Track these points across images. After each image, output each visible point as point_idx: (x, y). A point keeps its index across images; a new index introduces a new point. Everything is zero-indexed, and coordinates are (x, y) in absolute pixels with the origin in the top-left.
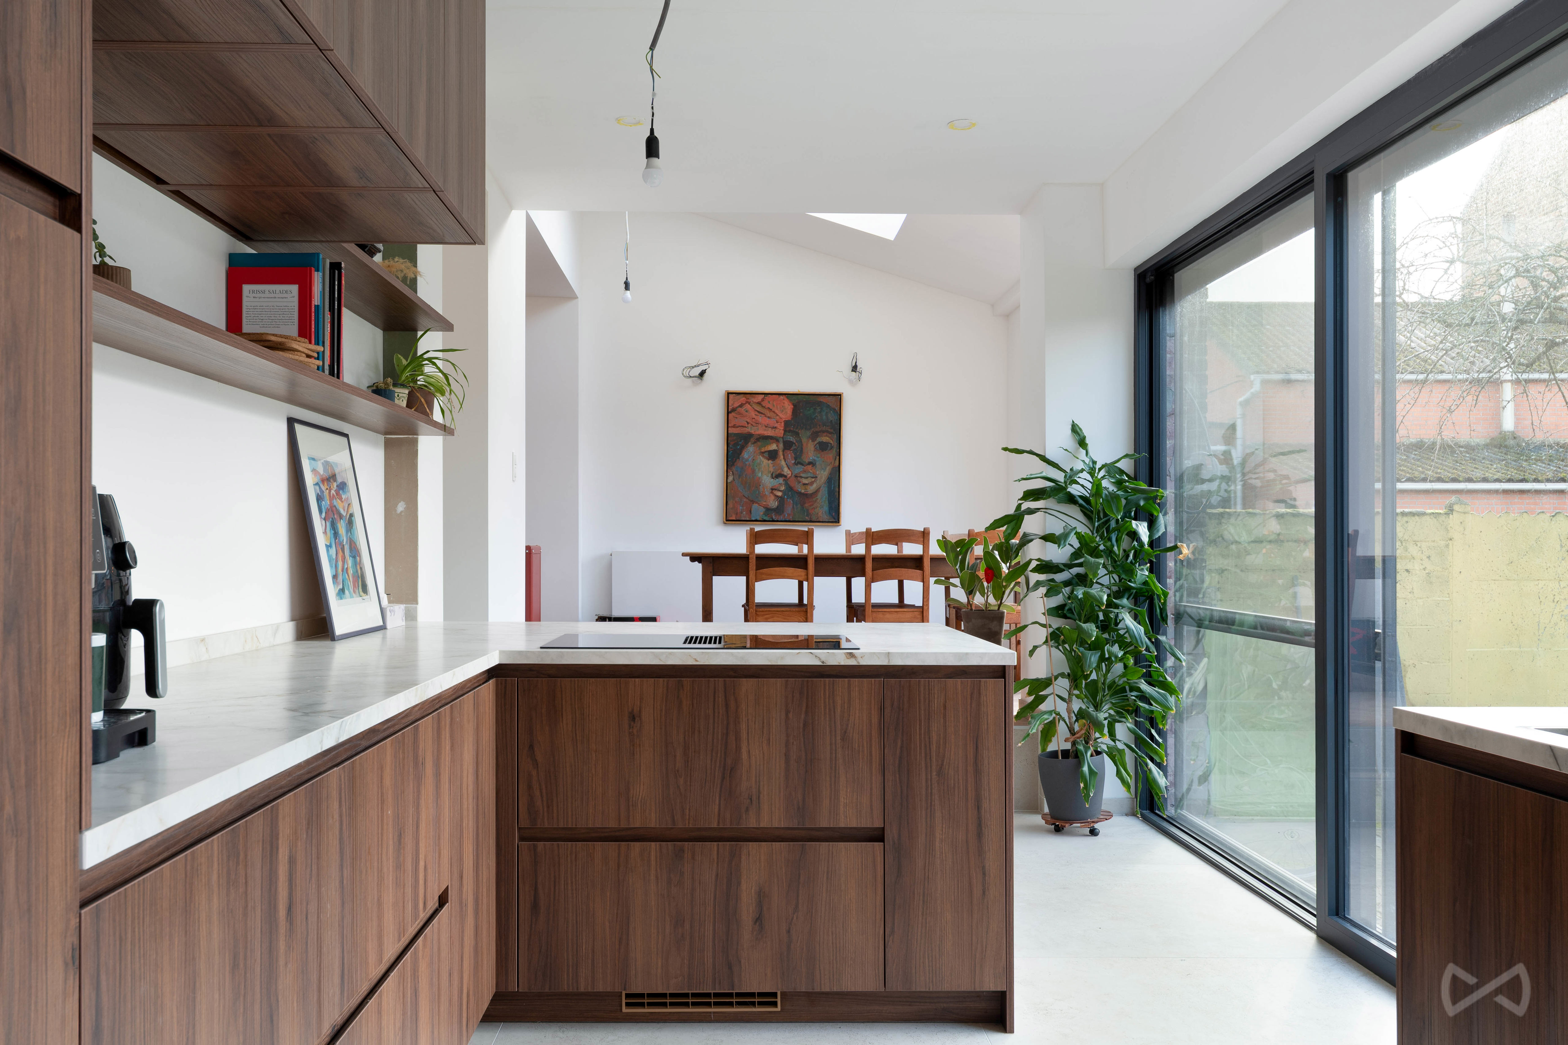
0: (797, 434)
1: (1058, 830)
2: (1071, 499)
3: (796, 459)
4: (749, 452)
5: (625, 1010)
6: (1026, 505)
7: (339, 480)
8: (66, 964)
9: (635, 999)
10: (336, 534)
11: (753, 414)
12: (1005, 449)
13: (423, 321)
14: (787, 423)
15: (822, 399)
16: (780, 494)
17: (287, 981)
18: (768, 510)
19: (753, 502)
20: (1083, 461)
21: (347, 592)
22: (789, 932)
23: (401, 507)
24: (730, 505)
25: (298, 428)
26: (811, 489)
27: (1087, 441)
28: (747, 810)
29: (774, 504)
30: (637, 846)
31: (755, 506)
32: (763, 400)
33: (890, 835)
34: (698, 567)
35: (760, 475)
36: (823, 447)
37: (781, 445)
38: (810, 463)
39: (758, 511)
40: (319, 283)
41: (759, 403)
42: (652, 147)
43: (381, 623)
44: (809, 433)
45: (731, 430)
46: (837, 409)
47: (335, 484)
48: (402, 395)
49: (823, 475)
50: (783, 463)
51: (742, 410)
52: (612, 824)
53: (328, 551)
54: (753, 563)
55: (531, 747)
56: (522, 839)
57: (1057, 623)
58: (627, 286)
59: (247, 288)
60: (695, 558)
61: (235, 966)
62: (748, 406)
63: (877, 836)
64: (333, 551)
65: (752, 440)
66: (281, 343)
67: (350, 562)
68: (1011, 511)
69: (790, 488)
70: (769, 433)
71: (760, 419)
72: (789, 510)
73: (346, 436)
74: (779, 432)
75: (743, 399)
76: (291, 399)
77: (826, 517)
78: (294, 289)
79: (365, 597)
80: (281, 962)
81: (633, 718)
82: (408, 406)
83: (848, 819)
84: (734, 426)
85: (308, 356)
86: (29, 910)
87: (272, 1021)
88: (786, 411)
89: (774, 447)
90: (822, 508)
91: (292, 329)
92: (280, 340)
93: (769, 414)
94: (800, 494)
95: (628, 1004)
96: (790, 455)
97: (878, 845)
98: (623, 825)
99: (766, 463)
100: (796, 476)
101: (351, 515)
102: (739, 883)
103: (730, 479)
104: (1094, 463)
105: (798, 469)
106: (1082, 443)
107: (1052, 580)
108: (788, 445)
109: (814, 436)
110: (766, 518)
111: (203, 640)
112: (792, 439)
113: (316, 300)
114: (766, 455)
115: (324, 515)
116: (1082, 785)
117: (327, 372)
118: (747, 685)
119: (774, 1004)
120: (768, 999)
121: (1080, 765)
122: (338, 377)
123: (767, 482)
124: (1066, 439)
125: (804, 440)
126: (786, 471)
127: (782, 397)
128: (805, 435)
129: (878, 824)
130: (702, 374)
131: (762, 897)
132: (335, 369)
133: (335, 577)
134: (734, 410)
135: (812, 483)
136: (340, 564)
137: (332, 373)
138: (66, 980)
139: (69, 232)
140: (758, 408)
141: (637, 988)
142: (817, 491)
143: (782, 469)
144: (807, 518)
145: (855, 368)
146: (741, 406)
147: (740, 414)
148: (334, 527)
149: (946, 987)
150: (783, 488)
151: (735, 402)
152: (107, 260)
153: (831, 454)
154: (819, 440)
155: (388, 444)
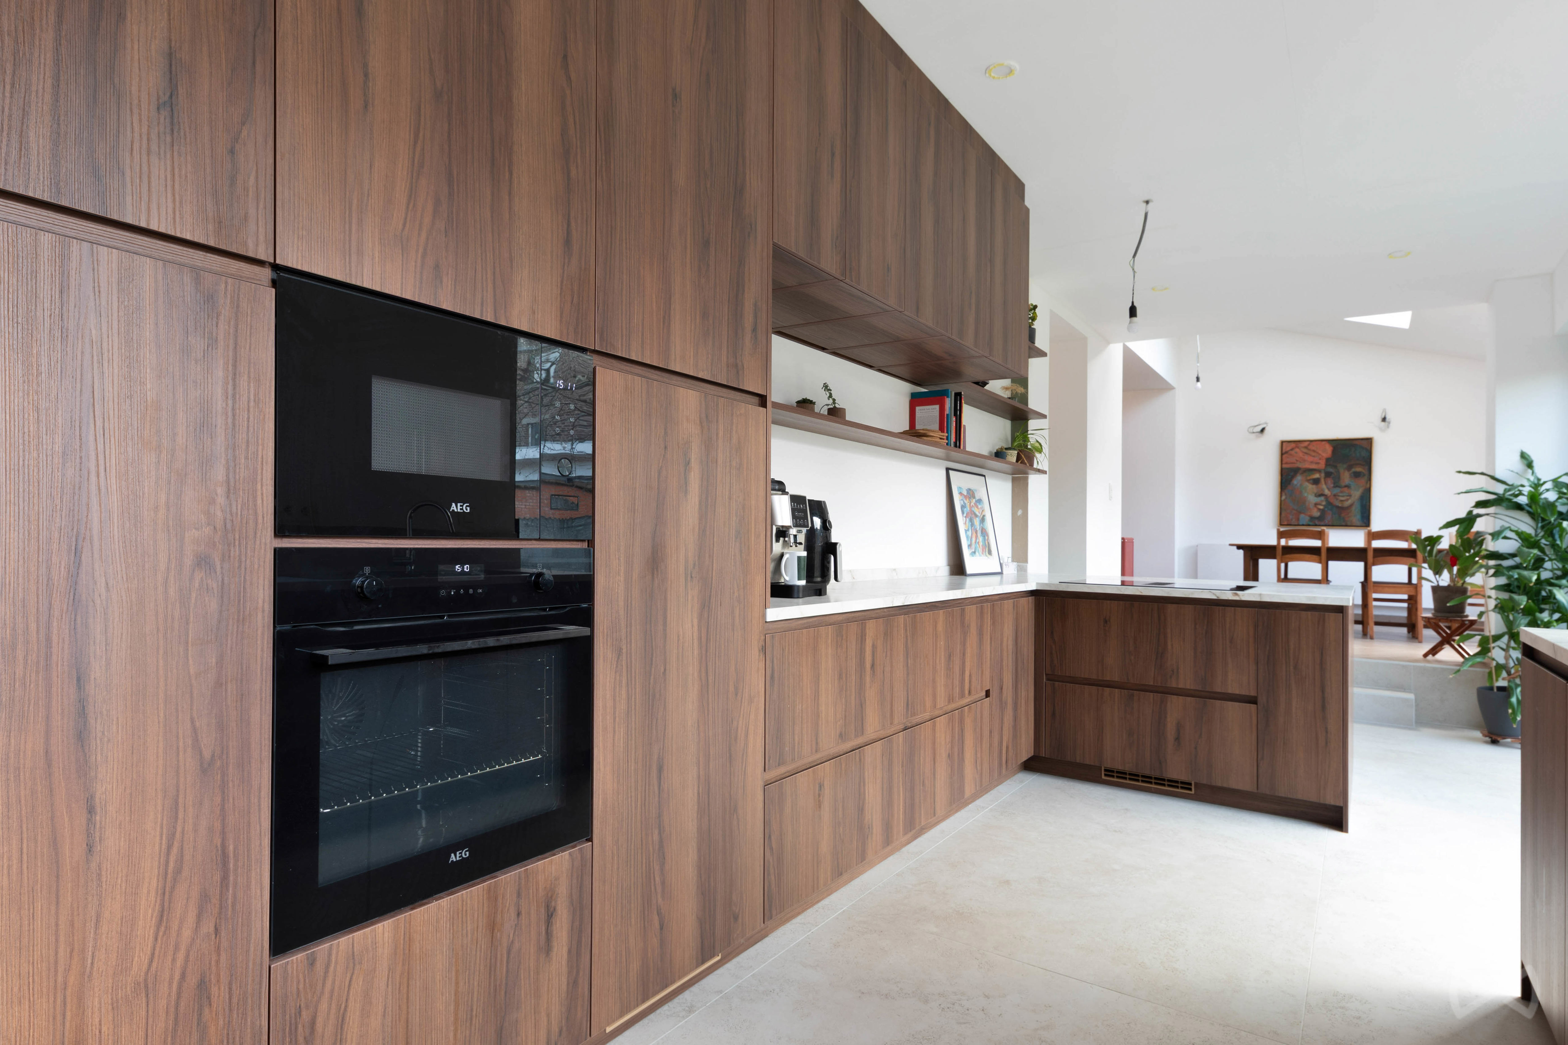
0: (1335, 467)
1: (1494, 742)
2: (1519, 507)
3: (1334, 483)
4: (1298, 480)
5: (1103, 777)
6: (1476, 511)
7: (977, 498)
8: (760, 651)
9: (1110, 772)
10: (972, 525)
11: (1301, 455)
12: (1460, 472)
13: (1030, 416)
14: (1327, 460)
15: (1356, 442)
16: (1321, 507)
17: (871, 694)
18: (1312, 518)
19: (1300, 513)
20: (1528, 480)
21: (977, 553)
22: (1196, 748)
23: (1020, 512)
24: (1283, 515)
25: (951, 472)
26: (1347, 504)
27: (1535, 464)
28: (1171, 677)
29: (1316, 514)
30: (1107, 690)
31: (1302, 516)
32: (1309, 445)
33: (1262, 700)
34: (1241, 552)
35: (1306, 495)
36: (1357, 475)
37: (1323, 475)
38: (1346, 486)
39: (1304, 519)
40: (949, 403)
41: (1306, 447)
42: (1133, 312)
43: (1000, 571)
44: (1345, 466)
45: (1284, 466)
46: (1369, 448)
47: (974, 500)
48: (1012, 457)
49: (1357, 494)
50: (1324, 486)
51: (1293, 452)
52: (1094, 677)
53: (966, 532)
54: (1279, 552)
55: (1052, 633)
56: (1048, 679)
57: (1505, 596)
58: (1198, 379)
59: (918, 408)
60: (1239, 547)
61: (840, 677)
62: (1297, 450)
63: (1253, 701)
64: (969, 533)
65: (1300, 472)
67: (981, 539)
68: (1462, 514)
69: (1329, 504)
70: (1313, 466)
71: (1306, 457)
72: (1329, 518)
73: (984, 476)
74: (1322, 465)
75: (1293, 445)
76: (948, 459)
77: (1358, 523)
78: (937, 407)
79: (989, 556)
80: (868, 685)
81: (1106, 622)
82: (1017, 461)
83: (1233, 688)
84: (1286, 463)
85: (941, 439)
86: (744, 628)
87: (862, 707)
88: (1328, 451)
89: (1317, 476)
90: (1356, 517)
91: (936, 426)
92: (925, 432)
93: (1313, 454)
94: (1338, 507)
95: (1106, 775)
96: (1330, 481)
97: (1253, 706)
98: (1100, 678)
99: (1310, 487)
100: (1335, 495)
101: (984, 516)
102: (1166, 717)
103: (1283, 497)
104: (1539, 480)
105: (1337, 490)
106: (1530, 465)
107: (1500, 565)
108: (1328, 475)
109: (1349, 468)
110: (1311, 523)
111: (895, 570)
112: (1330, 470)
113: (947, 411)
114: (1311, 481)
115: (965, 515)
116: (1510, 711)
117: (952, 445)
118: (1171, 608)
119: (1190, 789)
120: (1186, 785)
121: (1509, 696)
122: (960, 447)
123: (1312, 499)
124: (1517, 464)
125: (1341, 471)
126: (1327, 492)
127: (1324, 443)
128: (1342, 468)
129: (1253, 693)
130: (1263, 430)
131: (1179, 727)
132: (959, 444)
133: (970, 546)
134: (1286, 452)
135: (1347, 500)
136: (974, 539)
137: (956, 446)
138: (759, 656)
139: (761, 408)
140: (1305, 450)
141: (1109, 765)
142: (1351, 505)
143: (1323, 490)
144: (1344, 524)
145: (1384, 420)
146: (1292, 450)
147: (1291, 455)
148: (971, 520)
149: (1299, 797)
150: (1324, 503)
151: (1287, 448)
152: (837, 406)
153: (1363, 481)
154: (1353, 470)
155: (1014, 480)
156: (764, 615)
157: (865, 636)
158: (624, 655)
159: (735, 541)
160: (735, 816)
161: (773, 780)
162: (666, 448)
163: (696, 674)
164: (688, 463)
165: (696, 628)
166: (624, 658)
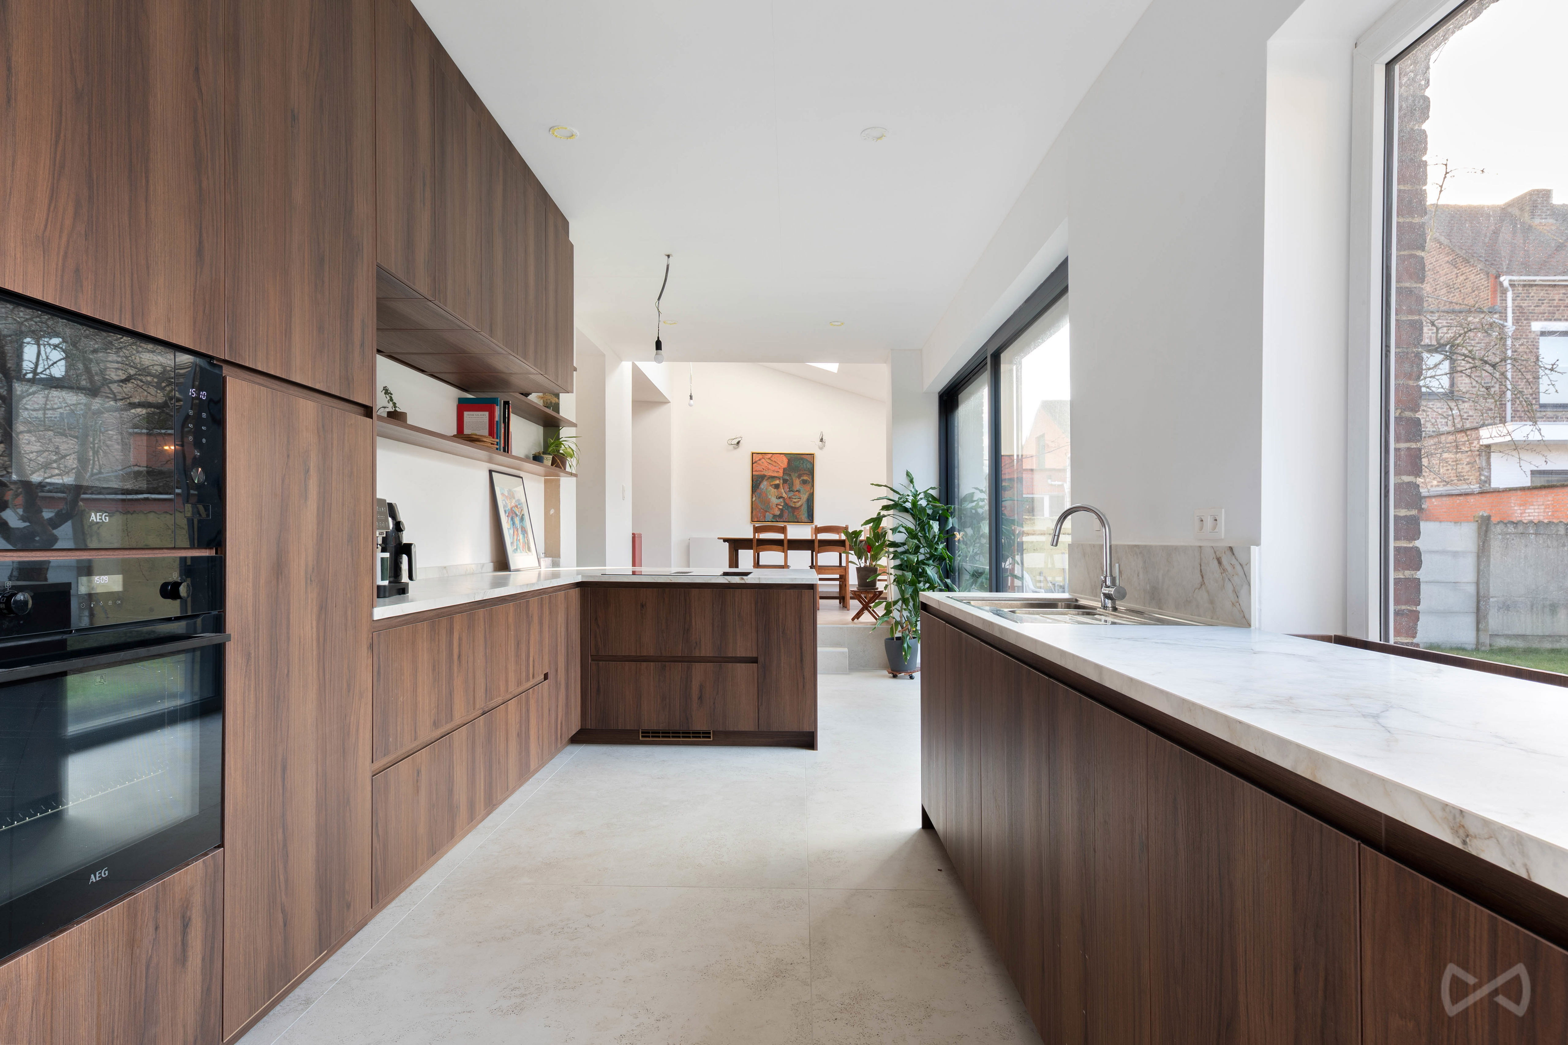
0: (790, 475)
1: (895, 676)
2: (906, 510)
3: (789, 488)
4: (764, 485)
5: (640, 738)
6: (882, 513)
7: (517, 499)
8: (368, 648)
9: (645, 733)
10: (514, 524)
11: (766, 464)
12: (872, 485)
13: (562, 424)
14: (784, 469)
15: (803, 456)
16: (781, 507)
17: (458, 683)
18: (775, 516)
19: (766, 511)
20: (911, 491)
21: (518, 550)
22: (714, 704)
23: (552, 511)
24: (754, 514)
25: (492, 473)
26: (798, 505)
27: (914, 480)
28: (694, 648)
29: (778, 513)
30: (644, 664)
31: (767, 513)
32: (771, 457)
33: (761, 659)
34: (727, 544)
35: (770, 497)
36: (804, 482)
37: (782, 481)
38: (797, 491)
39: (769, 516)
40: (498, 411)
41: (769, 459)
42: (658, 345)
43: (538, 566)
44: (796, 475)
45: (754, 473)
46: (812, 461)
47: (514, 500)
48: (548, 460)
49: (805, 497)
50: (783, 491)
51: (760, 462)
52: (634, 654)
53: (509, 531)
54: (755, 543)
55: (595, 619)
56: (593, 660)
57: (899, 573)
58: (691, 397)
59: (466, 413)
60: (725, 540)
61: (434, 670)
62: (763, 460)
63: (754, 661)
64: (511, 531)
65: (766, 478)
66: (478, 439)
67: (521, 536)
68: (874, 515)
69: (786, 504)
70: (775, 474)
71: (770, 466)
72: (786, 515)
73: (522, 478)
74: (781, 474)
75: (760, 456)
76: (491, 462)
77: (806, 520)
78: (487, 413)
79: (529, 553)
80: (455, 675)
81: (642, 606)
82: (552, 465)
83: (740, 652)
84: (756, 471)
85: (492, 444)
86: (355, 627)
87: (451, 695)
88: (784, 463)
89: (777, 482)
90: (804, 516)
91: (485, 432)
92: (477, 437)
93: (775, 464)
94: (792, 507)
95: (641, 736)
96: (786, 486)
97: (755, 665)
98: (638, 654)
99: (773, 490)
100: (790, 498)
101: (523, 515)
102: (691, 682)
103: (754, 499)
104: (917, 491)
105: (791, 494)
106: (912, 481)
107: (896, 551)
108: (785, 481)
109: (799, 477)
110: (773, 520)
112: (787, 478)
113: (497, 419)
114: (773, 486)
115: (507, 514)
116: (904, 653)
117: (502, 450)
119: (709, 737)
120: (706, 734)
121: (903, 643)
122: (508, 452)
123: (774, 501)
124: (904, 479)
125: (794, 478)
126: (784, 495)
127: (782, 455)
128: (794, 476)
129: (754, 654)
130: (738, 443)
131: (701, 688)
132: (506, 449)
133: (512, 543)
134: (756, 462)
135: (798, 502)
136: (515, 537)
137: (504, 451)
138: (368, 653)
139: (368, 420)
140: (769, 461)
141: (644, 728)
142: (801, 506)
143: (782, 494)
144: (796, 521)
145: (822, 440)
146: (760, 460)
147: (759, 464)
148: (513, 520)
149: (786, 730)
150: (782, 504)
151: (756, 458)
152: (397, 409)
153: (809, 486)
154: (802, 478)
155: (546, 481)
156: (371, 614)
157: (453, 629)
158: (253, 660)
159: (348, 545)
160: (348, 808)
161: (377, 771)
162: (288, 456)
163: (315, 675)
164: (307, 471)
165: (315, 629)
166: (253, 663)
